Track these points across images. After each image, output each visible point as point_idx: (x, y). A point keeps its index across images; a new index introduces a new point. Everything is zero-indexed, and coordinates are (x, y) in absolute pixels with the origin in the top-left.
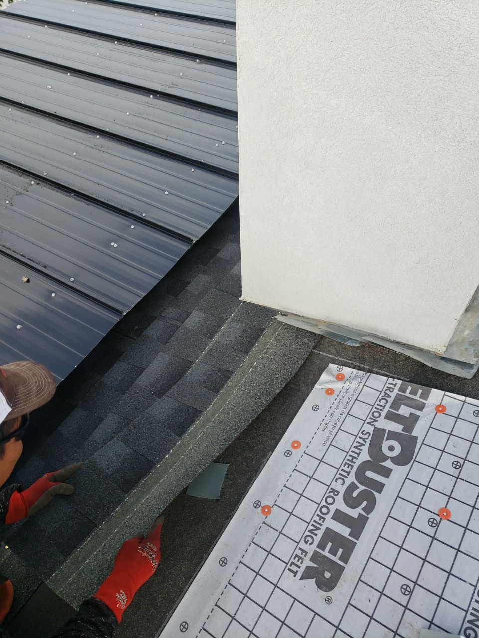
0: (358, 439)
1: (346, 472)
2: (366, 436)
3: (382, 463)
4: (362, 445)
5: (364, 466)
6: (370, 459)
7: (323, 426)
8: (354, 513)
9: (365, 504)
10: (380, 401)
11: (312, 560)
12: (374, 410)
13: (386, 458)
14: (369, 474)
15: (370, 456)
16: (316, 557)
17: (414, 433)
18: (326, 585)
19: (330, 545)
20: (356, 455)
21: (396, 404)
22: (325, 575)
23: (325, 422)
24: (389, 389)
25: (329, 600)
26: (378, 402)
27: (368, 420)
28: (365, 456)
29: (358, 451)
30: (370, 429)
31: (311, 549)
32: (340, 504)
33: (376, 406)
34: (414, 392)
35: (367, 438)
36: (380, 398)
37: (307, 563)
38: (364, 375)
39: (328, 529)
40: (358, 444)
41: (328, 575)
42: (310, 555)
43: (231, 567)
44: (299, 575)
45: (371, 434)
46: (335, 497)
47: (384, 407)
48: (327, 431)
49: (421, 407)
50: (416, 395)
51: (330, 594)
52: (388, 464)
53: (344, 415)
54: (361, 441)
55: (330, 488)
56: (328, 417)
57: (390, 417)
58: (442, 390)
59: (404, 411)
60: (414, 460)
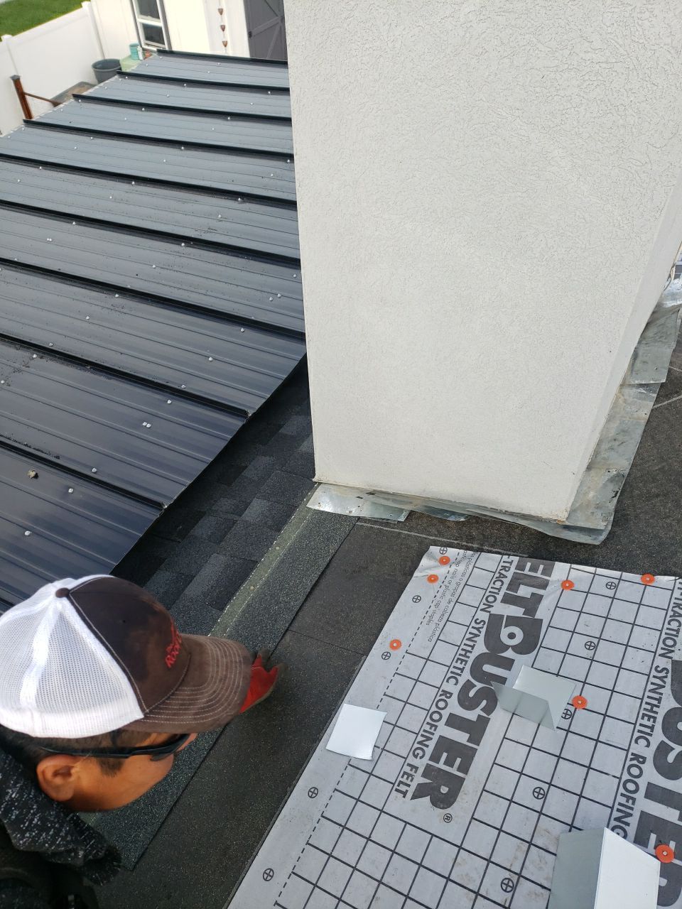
0: (471, 630)
1: (459, 669)
2: (480, 625)
3: (502, 655)
4: (476, 636)
5: (481, 660)
6: (488, 651)
7: (427, 619)
8: (472, 715)
9: (484, 703)
10: (494, 583)
11: (424, 775)
12: (488, 594)
13: (506, 647)
14: (488, 668)
15: (487, 649)
16: (428, 772)
17: (538, 615)
18: (443, 802)
19: (445, 755)
20: (469, 649)
21: (514, 585)
22: (442, 791)
23: (429, 614)
24: (504, 568)
25: (448, 818)
26: (492, 585)
27: (482, 606)
28: (481, 648)
29: (472, 644)
30: (484, 616)
31: (422, 763)
32: (454, 707)
33: (490, 589)
34: (534, 569)
35: (482, 628)
36: (494, 579)
37: (419, 779)
38: (472, 556)
39: (441, 737)
40: (472, 636)
41: (444, 790)
42: (421, 771)
43: (322, 798)
44: (409, 795)
45: (487, 621)
46: (447, 700)
47: (499, 589)
48: (433, 626)
49: (544, 585)
50: (537, 572)
51: (448, 811)
52: (509, 654)
53: (452, 604)
54: (475, 632)
55: (441, 689)
56: (433, 608)
57: (508, 600)
58: (567, 562)
59: (524, 591)
60: (541, 646)
